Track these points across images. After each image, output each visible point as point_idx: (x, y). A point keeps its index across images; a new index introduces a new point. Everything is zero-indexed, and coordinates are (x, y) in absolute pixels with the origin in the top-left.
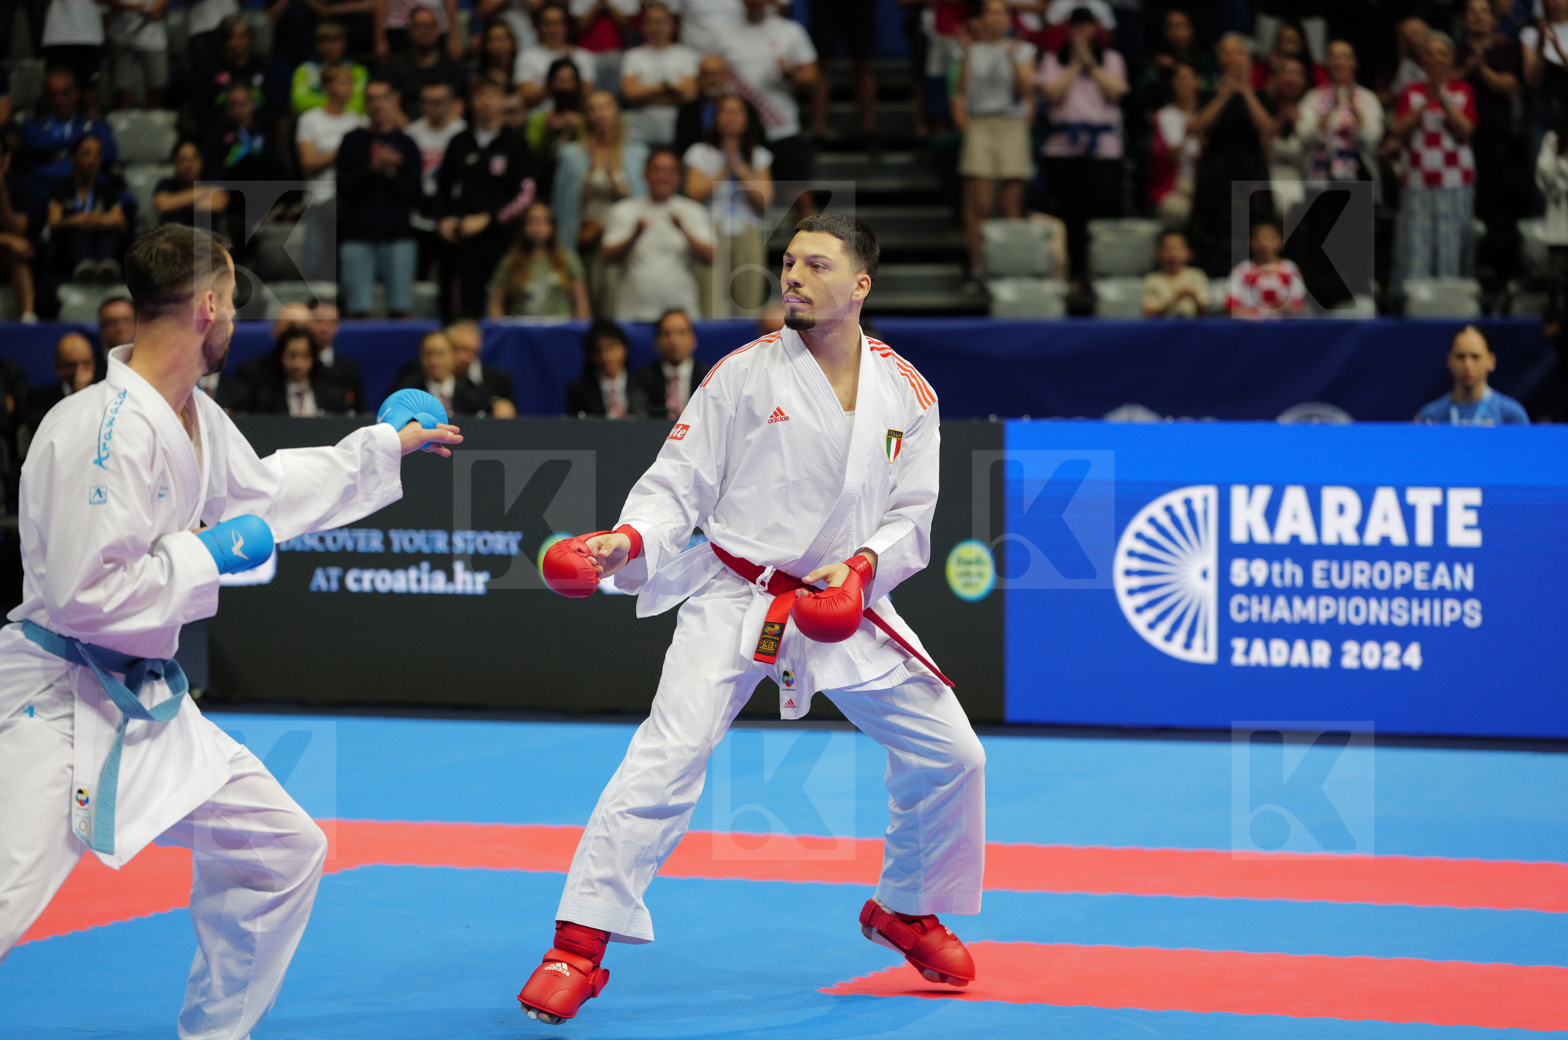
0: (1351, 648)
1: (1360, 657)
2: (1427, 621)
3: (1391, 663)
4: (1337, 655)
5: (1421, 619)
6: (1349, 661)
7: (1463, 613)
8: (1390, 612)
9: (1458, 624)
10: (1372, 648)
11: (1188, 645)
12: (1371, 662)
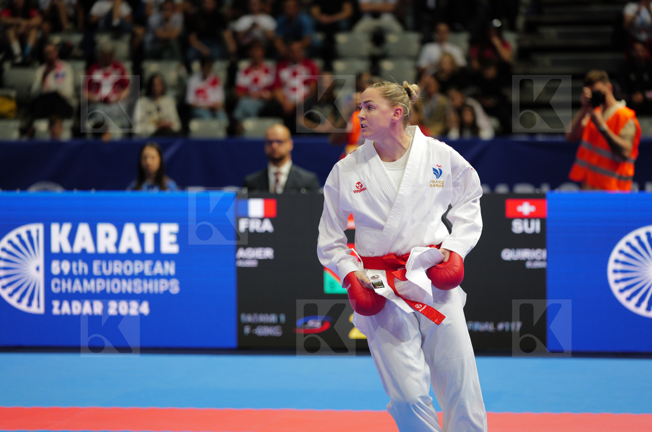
3: (134, 312)
7: (170, 287)
11: (29, 304)
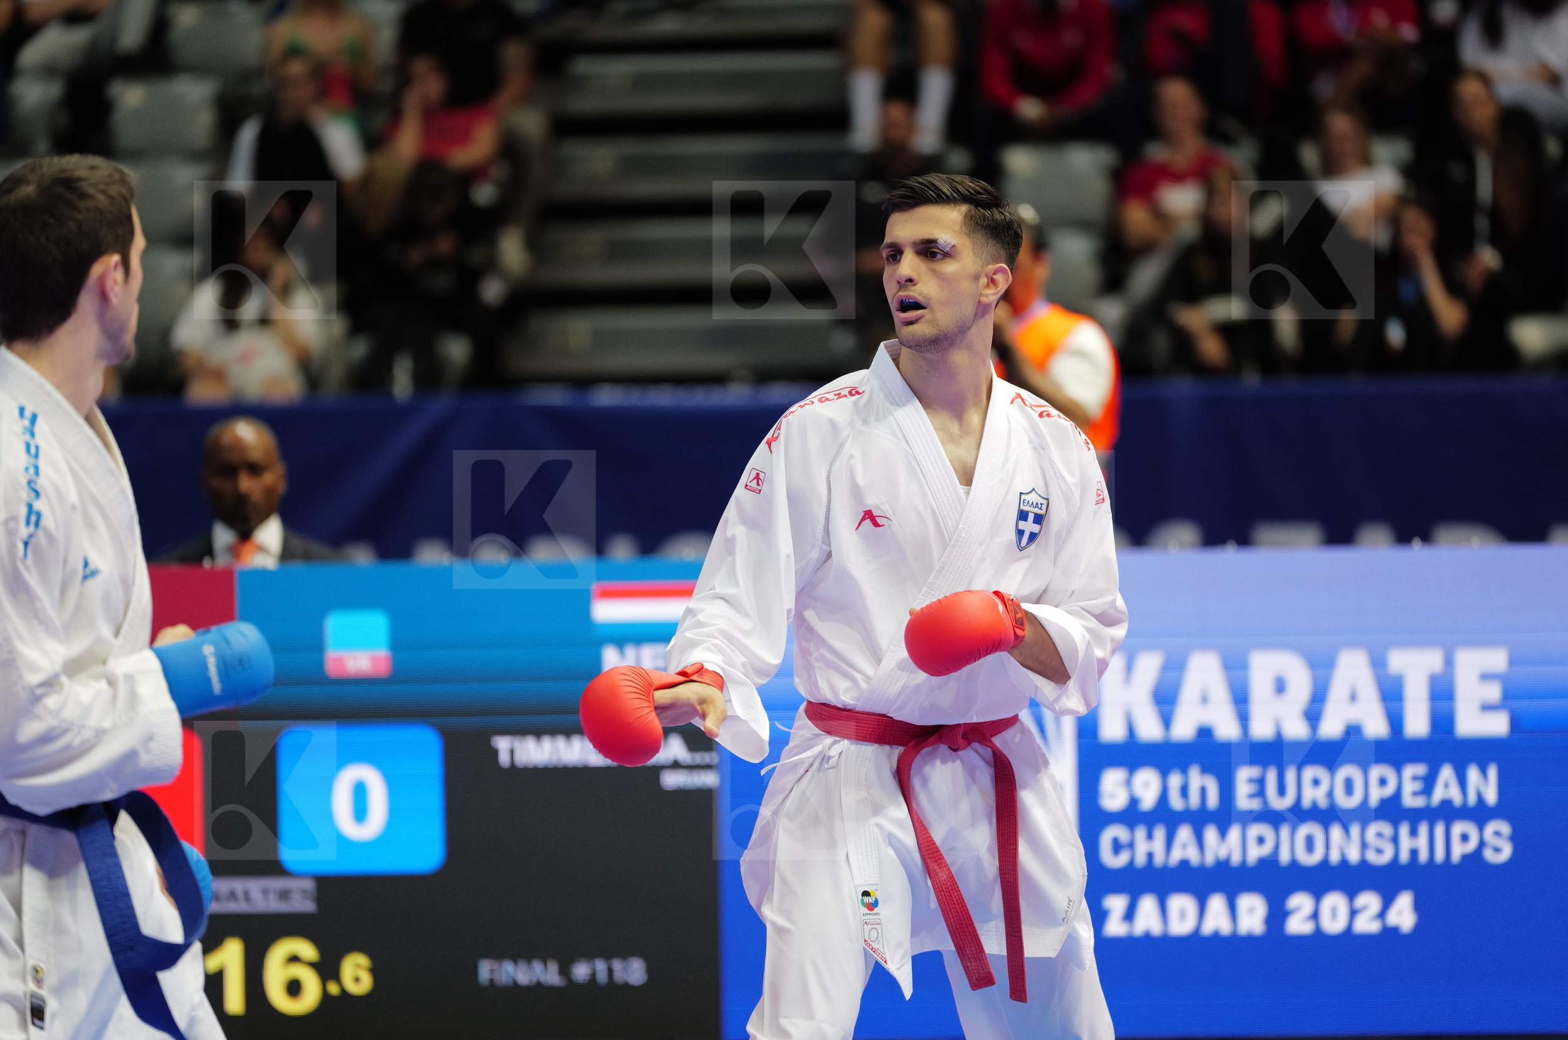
0: (1300, 903)
1: (1315, 916)
2: (1423, 856)
4: (1277, 915)
5: (1414, 853)
6: (1297, 925)
8: (1364, 845)
9: (1475, 858)
10: (1335, 902)
12: (1334, 925)
